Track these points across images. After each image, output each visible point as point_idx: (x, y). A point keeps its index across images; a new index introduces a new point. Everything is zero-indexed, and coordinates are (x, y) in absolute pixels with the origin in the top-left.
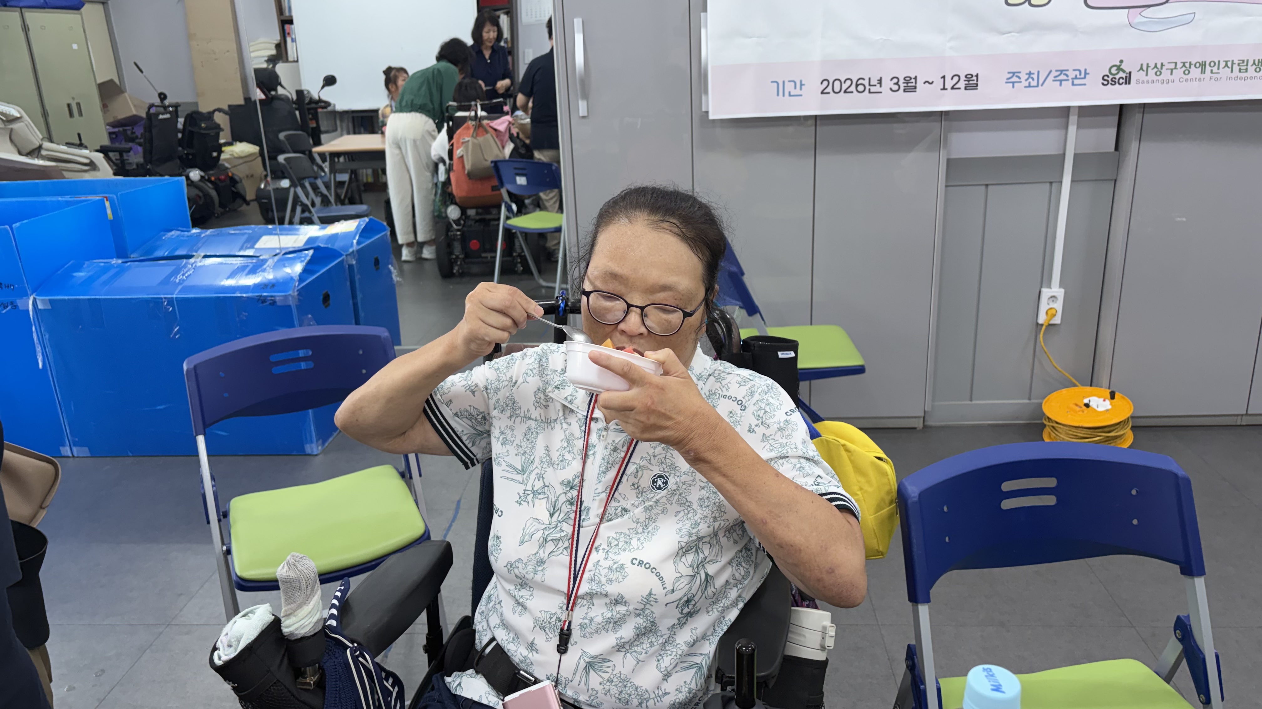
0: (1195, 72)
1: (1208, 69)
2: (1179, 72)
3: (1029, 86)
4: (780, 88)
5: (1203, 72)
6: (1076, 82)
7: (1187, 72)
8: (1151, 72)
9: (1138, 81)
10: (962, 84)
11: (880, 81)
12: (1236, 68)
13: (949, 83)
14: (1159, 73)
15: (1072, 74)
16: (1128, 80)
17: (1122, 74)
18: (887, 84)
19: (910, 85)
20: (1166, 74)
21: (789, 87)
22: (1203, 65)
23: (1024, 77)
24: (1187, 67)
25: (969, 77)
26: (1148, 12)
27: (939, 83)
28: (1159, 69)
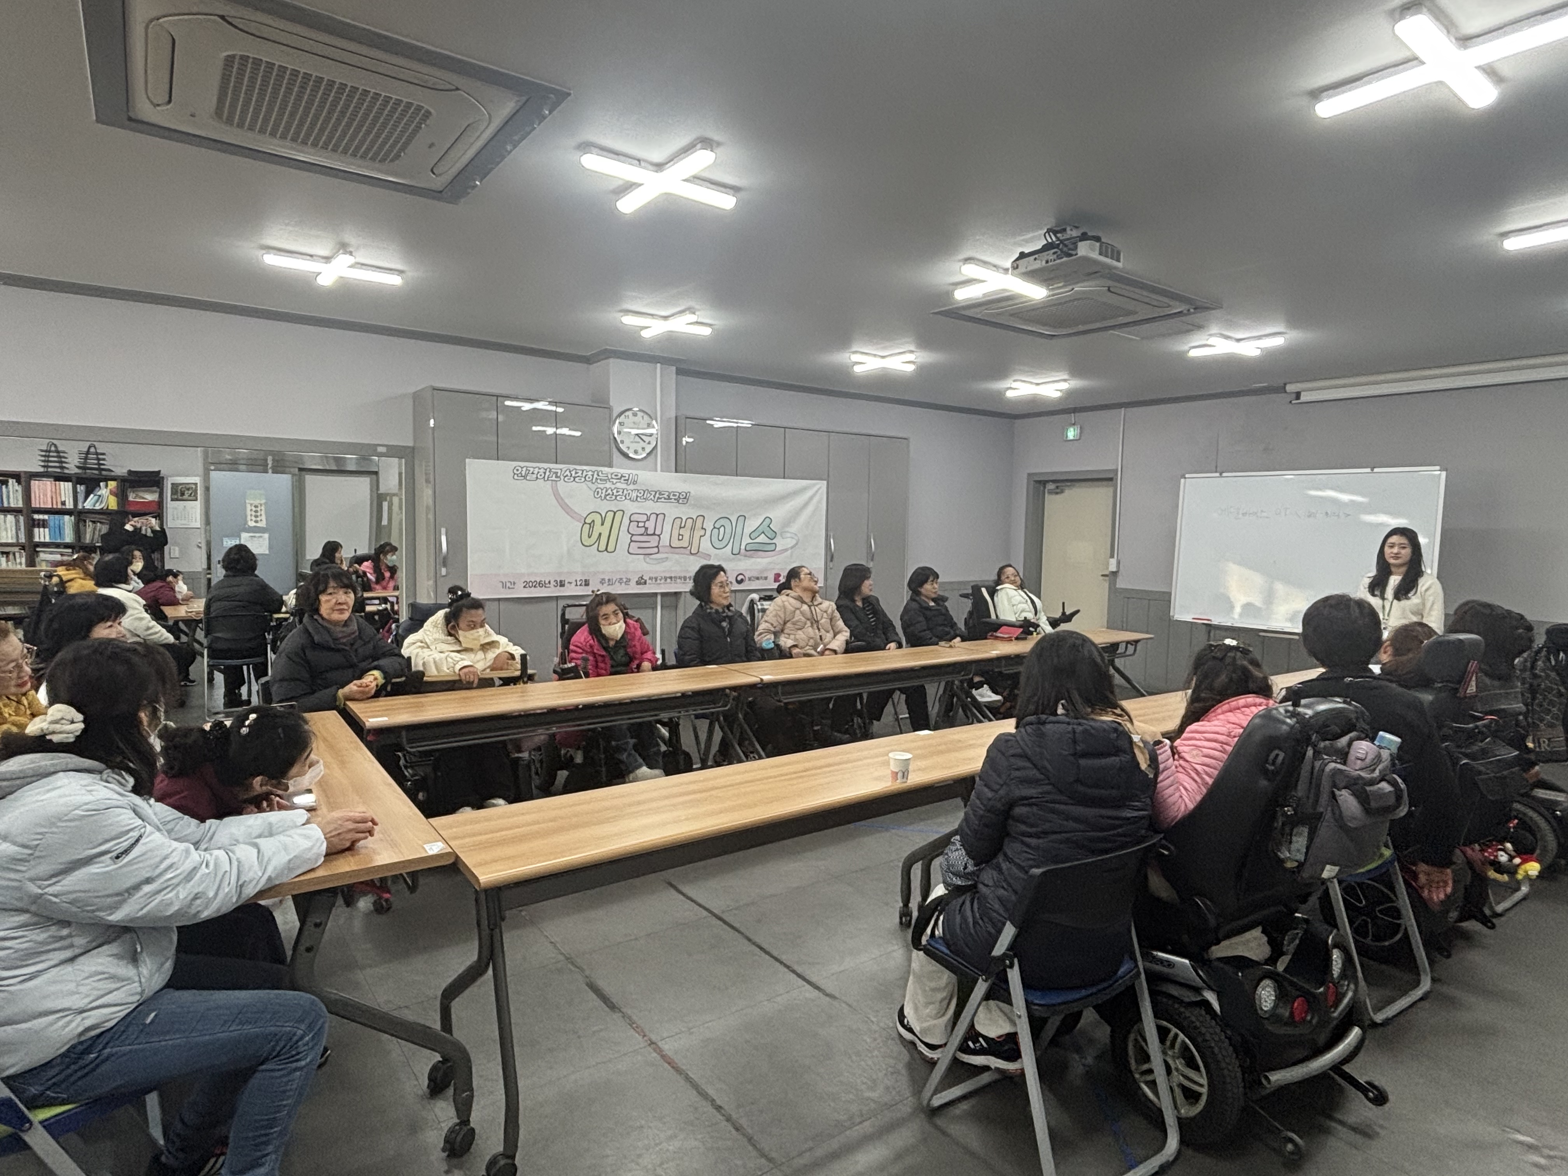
0: (669, 580)
1: (673, 579)
2: (663, 581)
4: (504, 586)
6: (627, 583)
7: (666, 580)
8: (653, 580)
9: (649, 584)
10: (583, 584)
11: (549, 582)
12: (682, 579)
13: (579, 583)
15: (625, 580)
16: (645, 583)
17: (643, 581)
18: (553, 583)
19: (562, 584)
20: (658, 581)
21: (508, 585)
23: (607, 581)
25: (586, 581)
26: (651, 557)
27: (574, 583)
28: (656, 579)
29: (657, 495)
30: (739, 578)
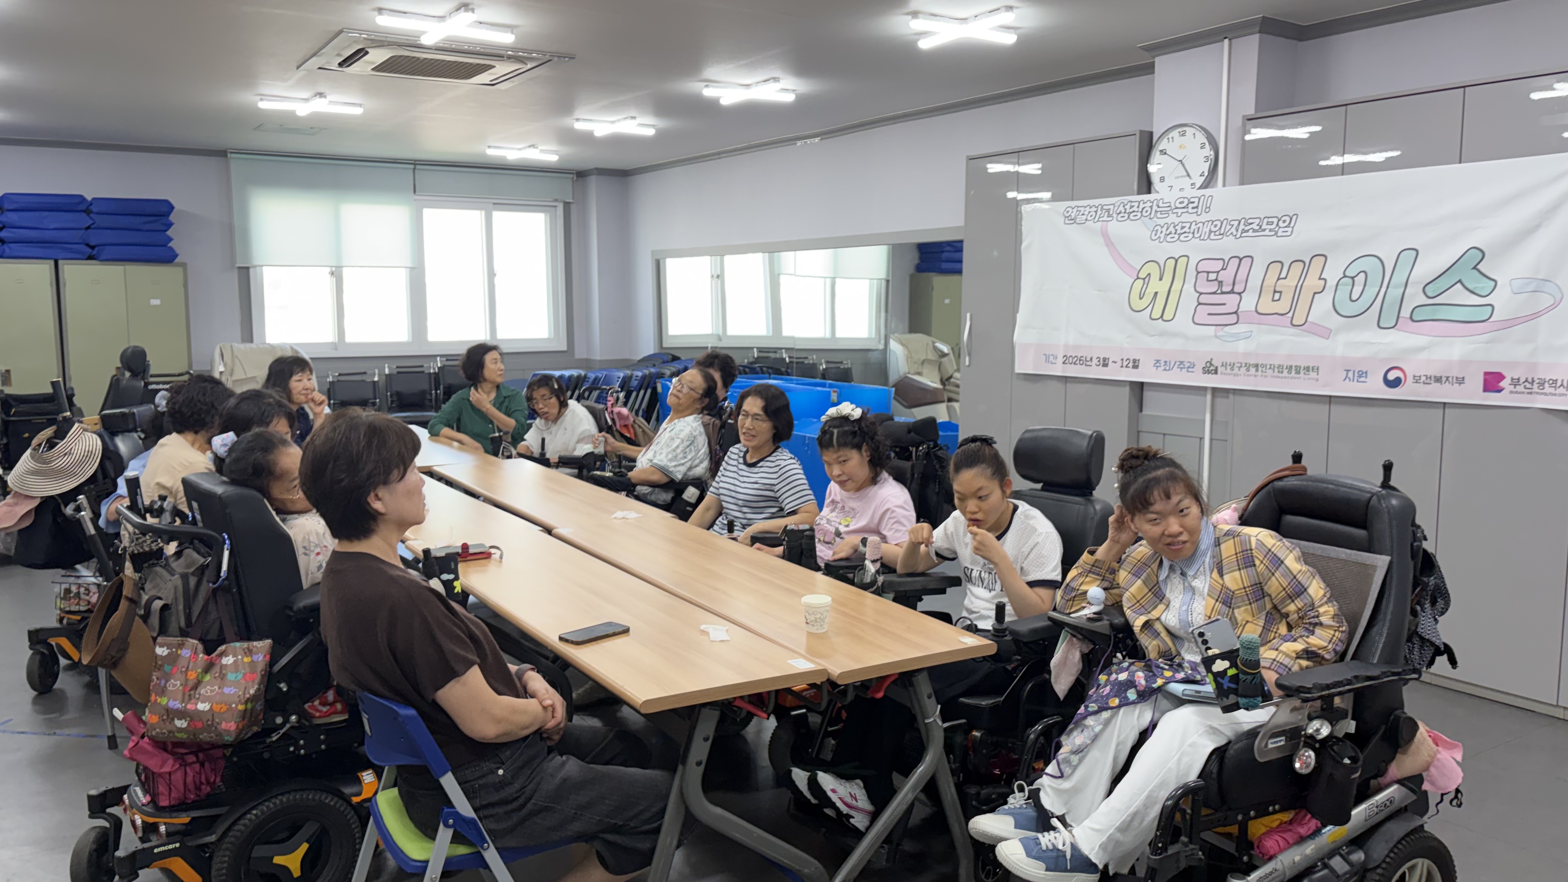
0: (1253, 370)
1: (1260, 369)
2: (1243, 369)
3: (1165, 370)
4: (1047, 359)
5: (1257, 370)
6: (1190, 370)
7: (1248, 370)
8: (1229, 368)
9: (1222, 373)
10: (1131, 365)
11: (1091, 359)
12: (1276, 370)
13: (1125, 364)
14: (1232, 369)
15: (1187, 365)
16: (1216, 372)
17: (1212, 368)
18: (1095, 361)
19: (1105, 363)
20: (1236, 370)
21: (1051, 358)
22: (1257, 366)
23: (1163, 364)
24: (1248, 366)
25: (1135, 361)
26: (1227, 329)
27: (1120, 363)
28: (1232, 366)
29: (1242, 227)
30: (1392, 376)
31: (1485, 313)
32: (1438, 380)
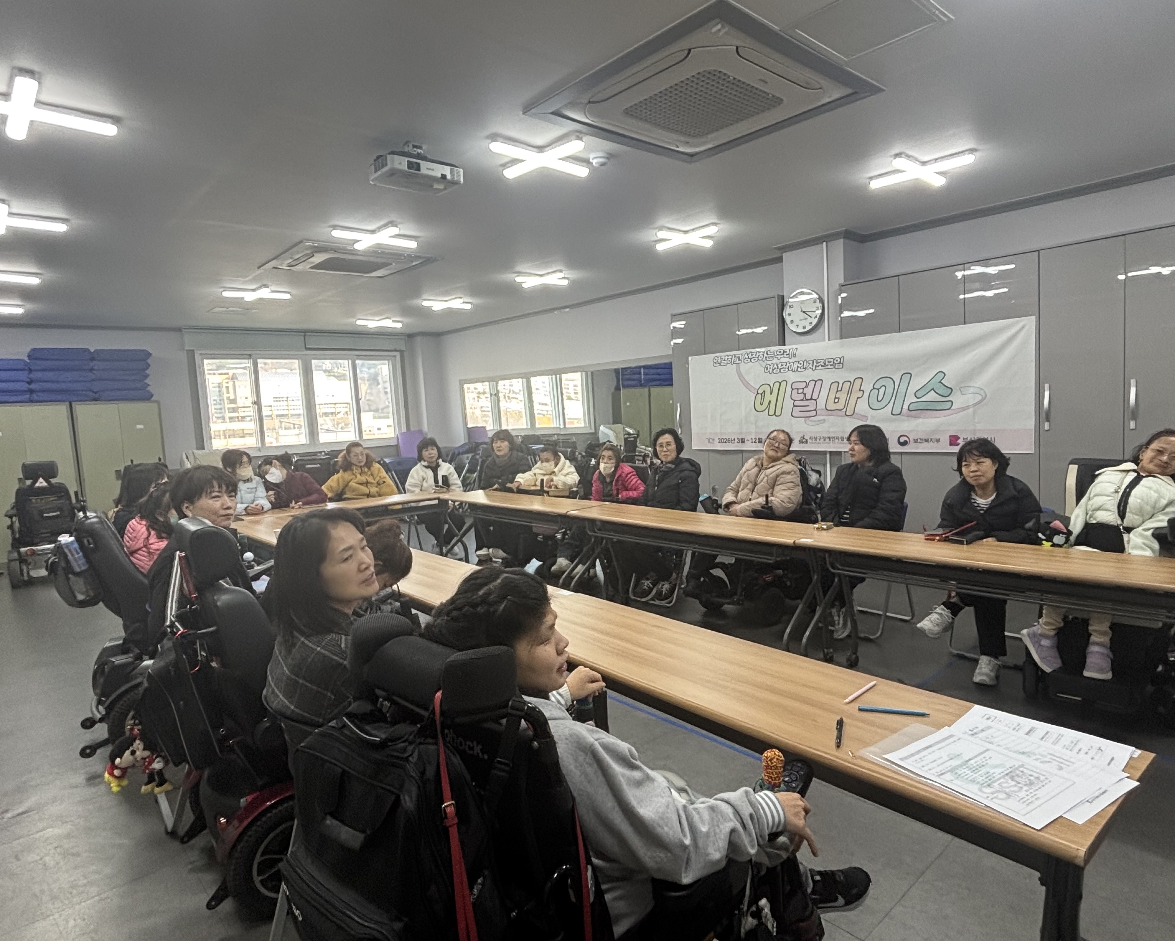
0: (827, 440)
2: (822, 440)
8: (813, 440)
9: (810, 443)
13: (754, 440)
16: (807, 442)
17: (804, 440)
18: (736, 440)
20: (818, 440)
21: (711, 440)
22: (829, 438)
24: (824, 438)
26: (810, 419)
27: (751, 441)
29: (815, 364)
30: (902, 440)
31: (947, 405)
32: (927, 441)
